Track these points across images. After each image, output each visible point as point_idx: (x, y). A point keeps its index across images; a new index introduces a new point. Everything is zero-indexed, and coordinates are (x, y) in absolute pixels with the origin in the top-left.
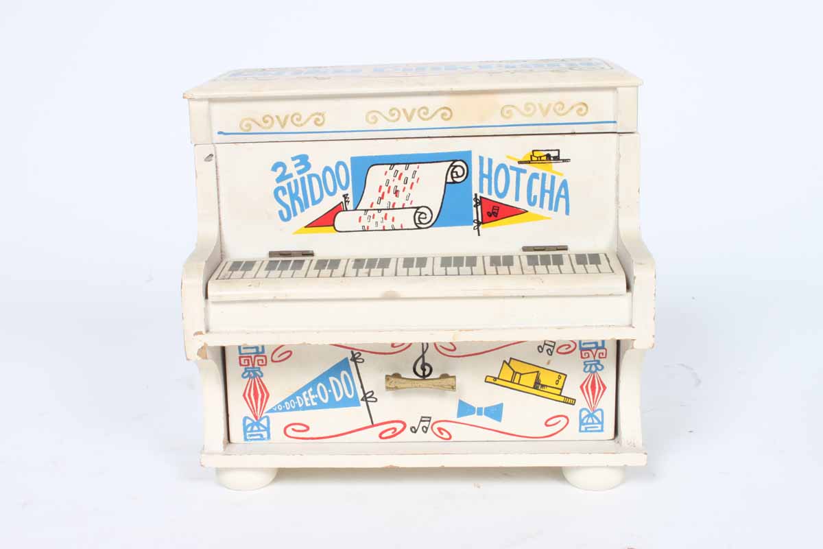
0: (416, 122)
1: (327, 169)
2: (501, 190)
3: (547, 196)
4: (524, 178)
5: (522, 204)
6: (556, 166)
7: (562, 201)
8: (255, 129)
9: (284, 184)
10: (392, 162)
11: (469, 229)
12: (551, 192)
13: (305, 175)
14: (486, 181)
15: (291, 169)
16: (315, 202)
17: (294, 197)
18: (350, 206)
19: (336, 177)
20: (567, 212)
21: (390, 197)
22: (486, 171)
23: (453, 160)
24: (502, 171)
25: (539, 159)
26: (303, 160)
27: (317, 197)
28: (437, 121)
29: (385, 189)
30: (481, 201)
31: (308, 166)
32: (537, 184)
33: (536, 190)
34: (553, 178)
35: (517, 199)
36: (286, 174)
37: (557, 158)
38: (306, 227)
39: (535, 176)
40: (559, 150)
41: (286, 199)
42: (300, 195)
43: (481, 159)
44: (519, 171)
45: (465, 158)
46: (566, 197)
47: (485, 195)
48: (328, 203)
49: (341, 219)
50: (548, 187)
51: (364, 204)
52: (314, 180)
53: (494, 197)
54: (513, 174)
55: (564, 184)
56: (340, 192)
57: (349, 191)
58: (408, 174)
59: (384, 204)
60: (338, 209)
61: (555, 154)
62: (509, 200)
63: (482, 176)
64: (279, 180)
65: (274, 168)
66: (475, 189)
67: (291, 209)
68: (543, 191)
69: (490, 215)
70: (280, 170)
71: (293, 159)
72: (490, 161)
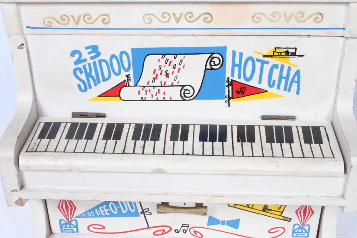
0: (183, 23)
1: (113, 56)
2: (248, 75)
3: (283, 81)
4: (267, 68)
5: (264, 86)
6: (292, 60)
7: (295, 85)
8: (55, 25)
9: (81, 66)
10: (164, 53)
11: (222, 102)
12: (287, 78)
13: (96, 60)
14: (236, 69)
15: (85, 55)
16: (105, 80)
17: (88, 75)
18: (132, 83)
19: (120, 62)
20: (298, 93)
21: (162, 78)
22: (237, 62)
23: (211, 53)
24: (250, 62)
25: (280, 55)
26: (94, 49)
27: (106, 76)
28: (201, 23)
29: (158, 72)
30: (231, 83)
31: (98, 54)
32: (276, 72)
33: (276, 76)
34: (289, 69)
35: (260, 82)
36: (82, 59)
37: (294, 54)
38: (98, 96)
39: (275, 66)
40: (296, 49)
41: (83, 77)
42: (93, 74)
43: (234, 53)
44: (263, 63)
45: (221, 52)
46: (298, 82)
47: (236, 78)
48: (115, 81)
49: (124, 92)
50: (284, 74)
51: (142, 82)
52: (104, 64)
53: (242, 81)
54: (258, 65)
55: (298, 73)
56: (124, 74)
57: (131, 72)
58: (176, 61)
59: (157, 83)
60: (122, 85)
61: (293, 51)
62: (253, 83)
63: (234, 65)
64: (76, 63)
65: (73, 54)
66: (228, 74)
67: (87, 84)
68: (281, 77)
69: (238, 92)
70: (77, 56)
71: (87, 48)
72: (241, 55)
